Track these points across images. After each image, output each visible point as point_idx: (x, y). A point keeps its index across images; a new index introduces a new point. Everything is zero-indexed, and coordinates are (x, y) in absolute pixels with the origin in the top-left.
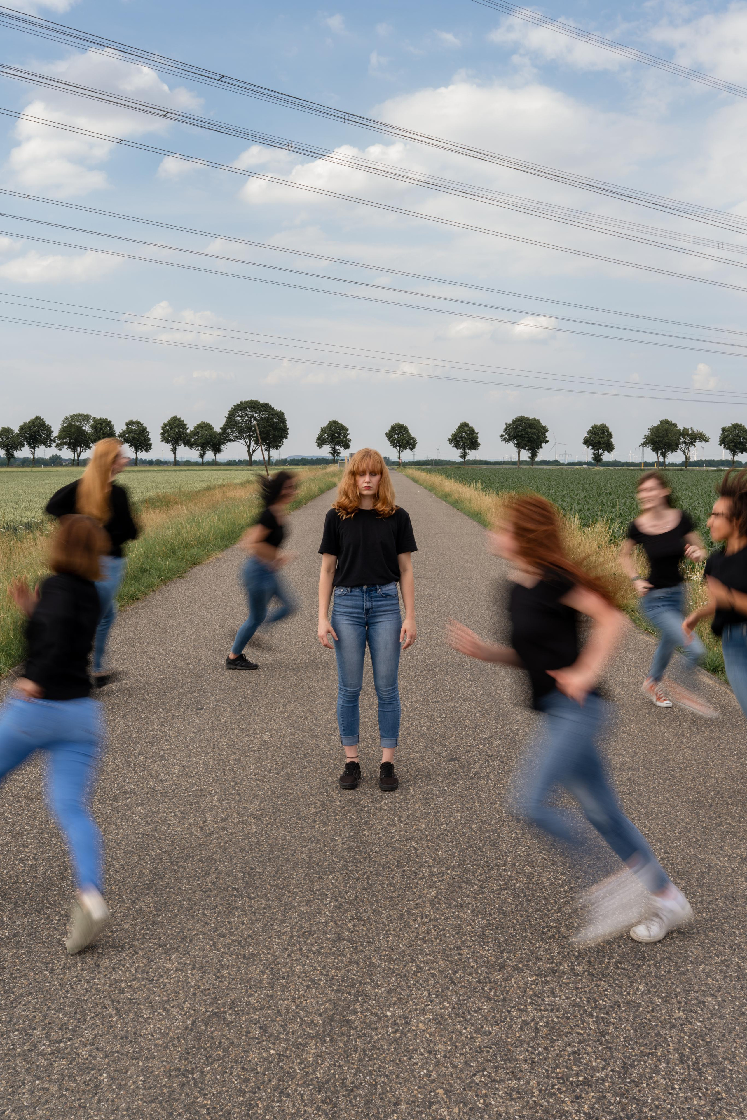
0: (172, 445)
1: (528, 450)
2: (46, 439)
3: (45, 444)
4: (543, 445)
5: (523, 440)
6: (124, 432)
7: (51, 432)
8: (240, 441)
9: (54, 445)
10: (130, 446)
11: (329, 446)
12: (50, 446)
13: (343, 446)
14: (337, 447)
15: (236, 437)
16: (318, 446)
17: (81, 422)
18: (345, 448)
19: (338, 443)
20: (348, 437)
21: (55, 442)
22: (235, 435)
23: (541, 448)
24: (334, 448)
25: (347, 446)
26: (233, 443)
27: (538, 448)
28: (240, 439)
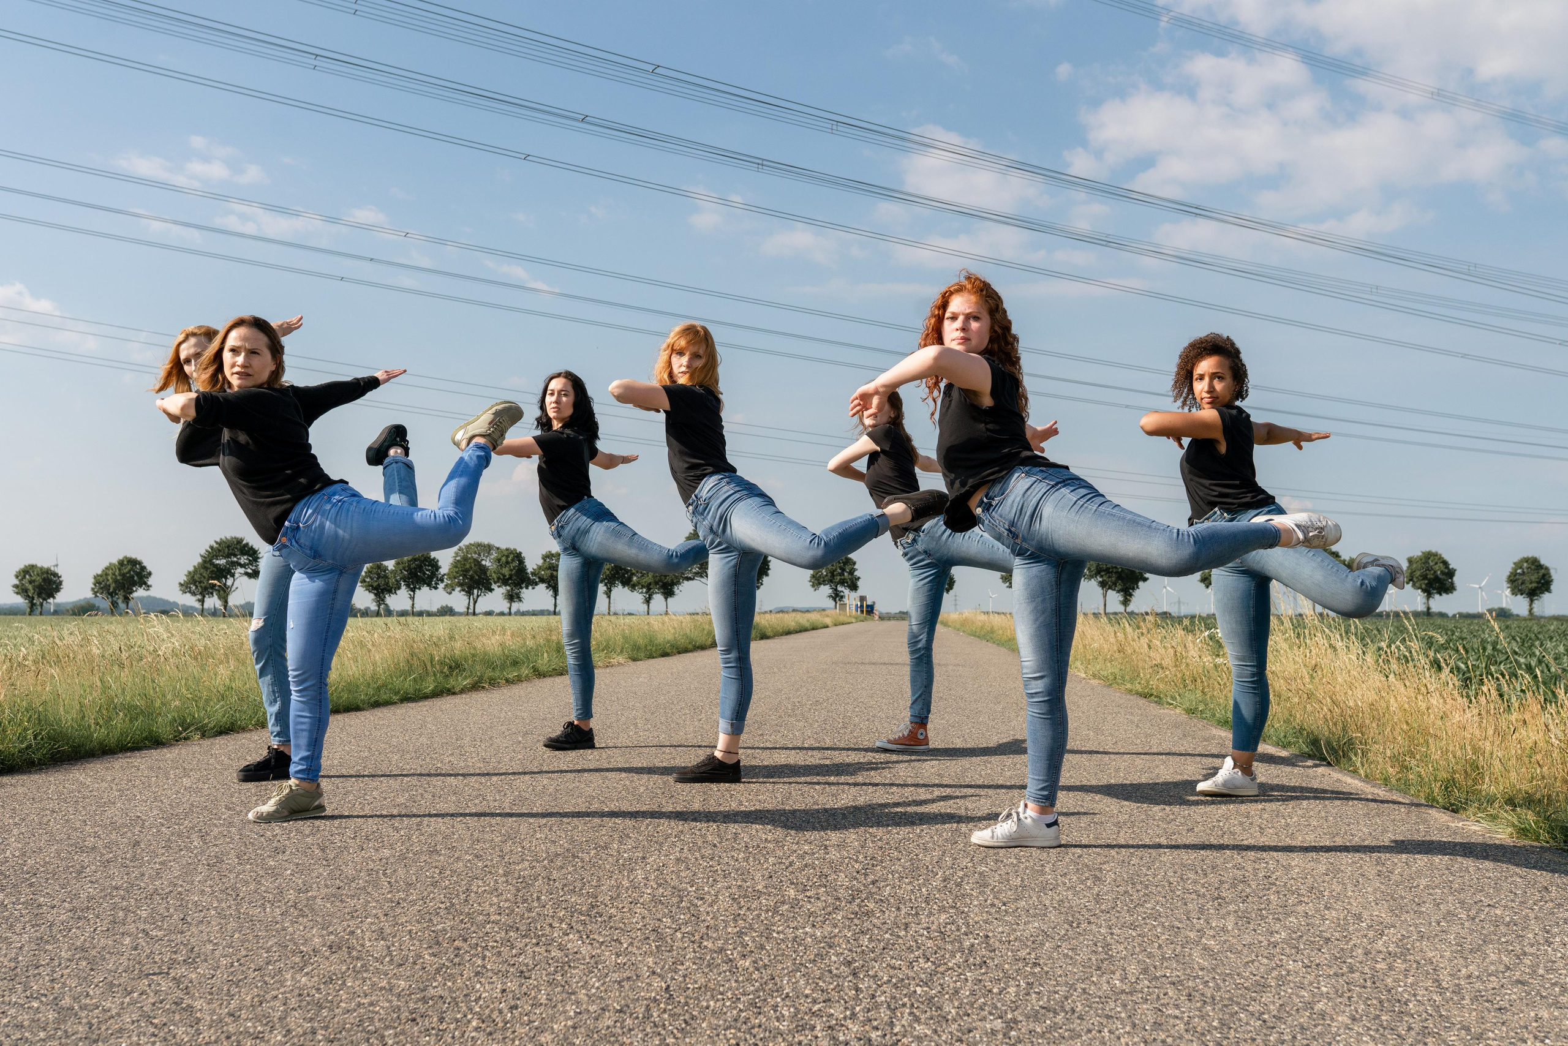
0: (606, 585)
1: (1118, 592)
2: (431, 578)
3: (429, 585)
4: (1141, 584)
5: (1109, 577)
6: (540, 568)
7: (438, 568)
8: (702, 579)
9: (441, 586)
10: (547, 588)
11: (828, 587)
12: (436, 588)
13: (849, 586)
14: (840, 588)
15: (696, 574)
16: (813, 586)
17: (479, 555)
18: (851, 590)
19: (842, 582)
20: (855, 573)
21: (442, 581)
22: (694, 571)
23: (1138, 587)
24: (836, 590)
25: (854, 587)
26: (691, 582)
27: (1133, 589)
28: (702, 577)
